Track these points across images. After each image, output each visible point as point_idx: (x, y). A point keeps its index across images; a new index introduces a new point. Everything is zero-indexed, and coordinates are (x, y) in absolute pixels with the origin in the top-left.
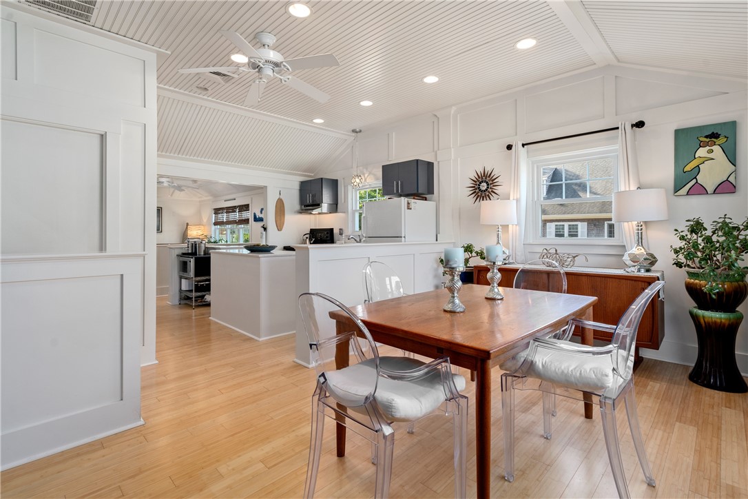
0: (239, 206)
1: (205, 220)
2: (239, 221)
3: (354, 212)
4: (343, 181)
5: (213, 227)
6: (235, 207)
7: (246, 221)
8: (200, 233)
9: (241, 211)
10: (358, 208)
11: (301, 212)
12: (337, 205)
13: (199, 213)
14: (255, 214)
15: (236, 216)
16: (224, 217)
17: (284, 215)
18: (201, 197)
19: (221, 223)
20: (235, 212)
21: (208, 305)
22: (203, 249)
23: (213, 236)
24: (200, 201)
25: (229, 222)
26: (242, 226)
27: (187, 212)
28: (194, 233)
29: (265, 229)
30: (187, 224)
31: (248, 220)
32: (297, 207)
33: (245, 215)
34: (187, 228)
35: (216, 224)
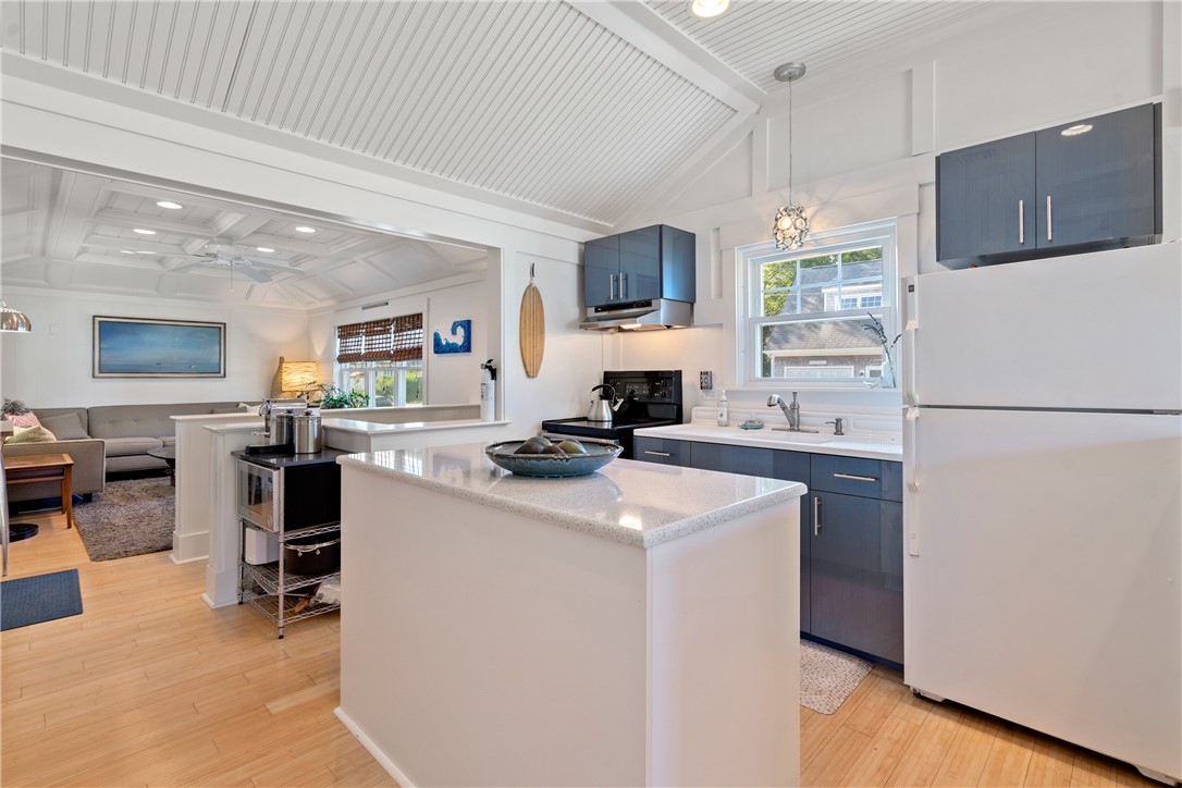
0: (397, 319)
1: (319, 351)
2: (397, 352)
3: (750, 324)
4: (712, 236)
5: (337, 367)
6: (387, 322)
7: (415, 353)
8: (309, 378)
9: (402, 331)
10: (762, 314)
11: (585, 324)
12: (692, 304)
13: (307, 335)
14: (436, 335)
15: (389, 342)
16: (361, 344)
17: (542, 332)
18: (308, 303)
19: (356, 358)
20: (388, 332)
21: (333, 612)
22: (313, 433)
23: (337, 386)
24: (310, 312)
25: (372, 356)
26: (404, 364)
27: (281, 335)
28: (296, 377)
29: (494, 373)
30: (282, 360)
31: (419, 349)
32: (573, 312)
33: (410, 339)
34: (280, 367)
35: (342, 359)
